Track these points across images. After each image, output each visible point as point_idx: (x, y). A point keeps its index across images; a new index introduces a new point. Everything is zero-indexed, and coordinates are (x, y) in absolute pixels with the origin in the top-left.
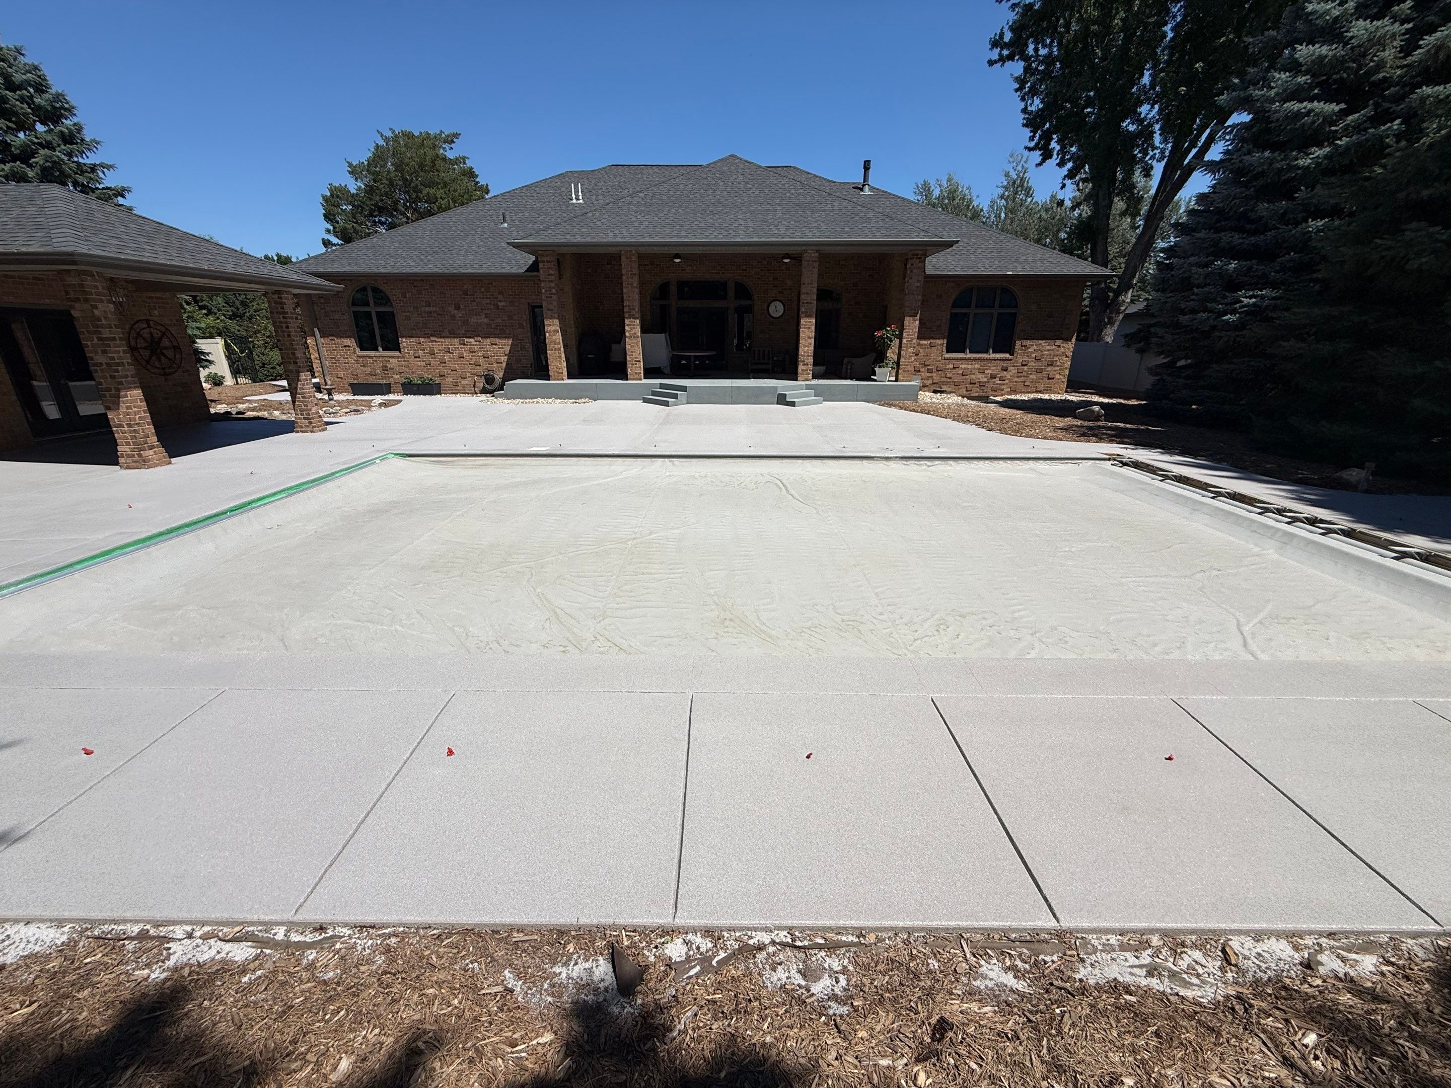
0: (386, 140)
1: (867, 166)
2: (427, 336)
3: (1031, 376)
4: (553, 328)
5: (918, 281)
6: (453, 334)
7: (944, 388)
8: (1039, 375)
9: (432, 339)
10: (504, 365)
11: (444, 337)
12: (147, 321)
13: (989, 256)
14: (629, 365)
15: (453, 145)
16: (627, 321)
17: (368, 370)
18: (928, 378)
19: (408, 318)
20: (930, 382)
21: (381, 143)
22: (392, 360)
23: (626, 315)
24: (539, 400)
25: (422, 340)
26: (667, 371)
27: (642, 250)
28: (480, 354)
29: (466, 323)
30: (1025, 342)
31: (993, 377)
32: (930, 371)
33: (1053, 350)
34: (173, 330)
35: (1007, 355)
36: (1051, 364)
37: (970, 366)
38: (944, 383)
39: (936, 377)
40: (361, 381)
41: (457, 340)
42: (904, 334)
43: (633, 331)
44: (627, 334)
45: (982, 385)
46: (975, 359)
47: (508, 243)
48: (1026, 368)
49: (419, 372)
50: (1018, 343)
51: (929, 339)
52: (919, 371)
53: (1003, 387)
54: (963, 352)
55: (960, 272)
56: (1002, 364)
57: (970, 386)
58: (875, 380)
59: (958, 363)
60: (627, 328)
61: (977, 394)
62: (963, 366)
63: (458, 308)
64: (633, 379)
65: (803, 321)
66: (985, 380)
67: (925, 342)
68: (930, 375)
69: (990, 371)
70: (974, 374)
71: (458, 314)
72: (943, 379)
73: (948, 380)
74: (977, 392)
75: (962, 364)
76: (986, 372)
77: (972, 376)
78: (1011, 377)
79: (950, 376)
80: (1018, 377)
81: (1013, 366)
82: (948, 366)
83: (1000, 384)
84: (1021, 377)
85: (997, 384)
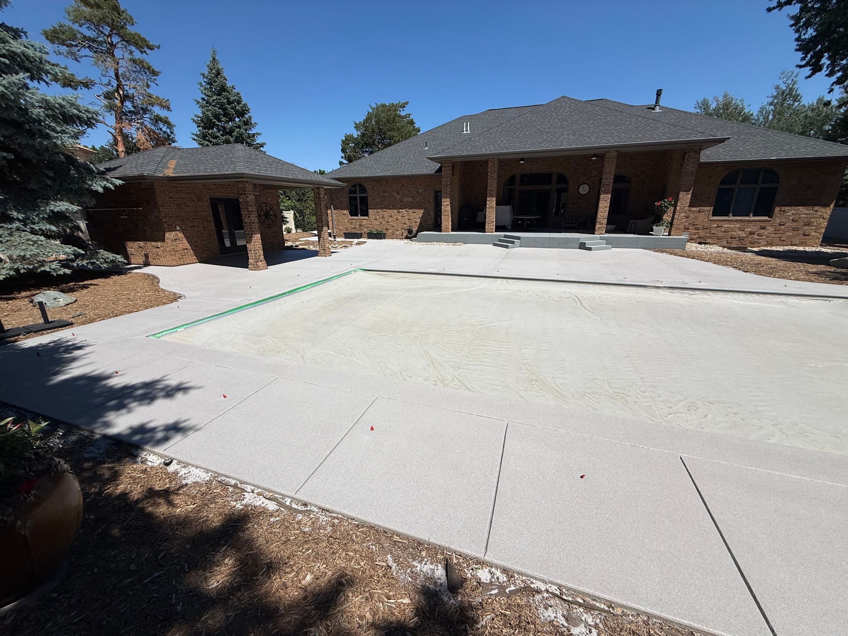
0: (373, 109)
1: (659, 93)
2: (382, 208)
3: (788, 233)
4: (446, 203)
5: (693, 167)
6: (394, 208)
7: (708, 241)
8: (795, 232)
9: (384, 210)
10: (418, 223)
11: (390, 209)
12: (266, 203)
13: (756, 146)
14: (487, 224)
15: (404, 109)
16: (488, 199)
17: (353, 226)
18: (695, 234)
19: (374, 199)
20: (697, 236)
21: (371, 111)
22: (364, 221)
23: (488, 195)
24: (435, 243)
25: (379, 210)
26: (509, 227)
27: (501, 157)
28: (407, 217)
29: (401, 201)
30: (783, 208)
31: (751, 233)
32: (697, 229)
33: (810, 214)
34: (275, 207)
35: (766, 218)
36: (808, 224)
37: (732, 226)
38: (708, 237)
39: (702, 233)
40: (349, 231)
41: (396, 211)
42: (678, 204)
43: (491, 204)
44: (488, 206)
45: (741, 239)
46: (737, 221)
47: (427, 158)
48: (783, 227)
49: (376, 227)
50: (777, 209)
51: (699, 206)
52: (688, 229)
53: (760, 241)
54: (727, 215)
55: (729, 159)
56: (761, 224)
57: (730, 240)
58: (652, 235)
59: (720, 224)
60: (488, 202)
61: (736, 246)
62: (726, 226)
63: (398, 193)
64: (488, 232)
65: (601, 197)
66: (745, 235)
67: (695, 209)
68: (697, 231)
69: (749, 230)
70: (735, 231)
71: (398, 197)
72: (708, 235)
73: (712, 235)
74: (736, 244)
75: (725, 224)
76: (746, 230)
77: (733, 233)
78: (769, 233)
79: (714, 232)
80: (775, 234)
81: (771, 226)
82: (713, 226)
83: (758, 239)
84: (778, 233)
85: (755, 239)
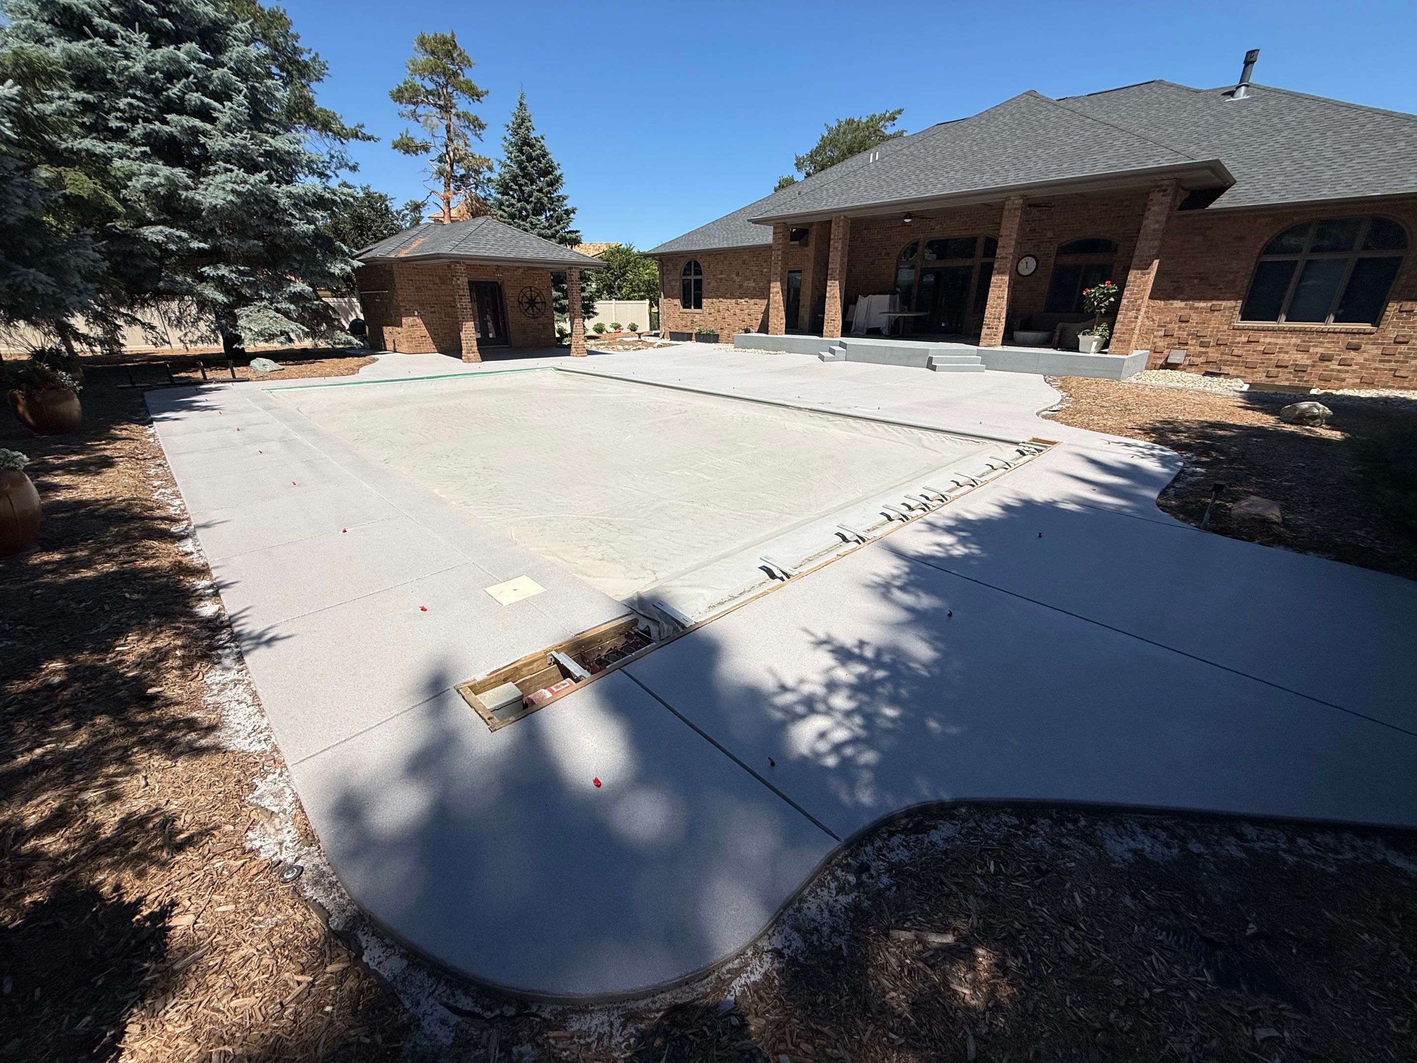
1: (1251, 58)
2: (718, 297)
4: (775, 290)
5: (1157, 222)
6: (733, 296)
7: (1226, 369)
9: (721, 299)
10: (760, 321)
11: (727, 298)
12: (531, 287)
14: (825, 324)
16: (829, 283)
17: (684, 322)
18: (1200, 355)
19: (709, 283)
20: (1202, 360)
22: (697, 316)
23: (829, 277)
25: (714, 300)
27: (850, 215)
28: (746, 312)
29: (741, 286)
30: (1408, 306)
31: (1324, 358)
32: (1202, 345)
34: (544, 292)
35: (1367, 327)
37: (1280, 341)
38: (1225, 363)
39: (1214, 354)
40: (679, 331)
41: (734, 301)
42: (1125, 293)
43: (833, 292)
44: (828, 295)
45: (1301, 369)
46: (1292, 331)
47: (749, 221)
48: (1403, 347)
49: (709, 326)
50: (1393, 308)
51: (1212, 299)
52: (1186, 344)
53: (1343, 376)
55: (1275, 199)
56: (1349, 339)
57: (1273, 371)
58: (1106, 353)
59: (1254, 336)
60: (828, 289)
61: (1287, 383)
62: (1268, 340)
63: (738, 275)
66: (1309, 362)
67: (1202, 304)
68: (1204, 350)
69: (1320, 350)
70: (1287, 353)
71: (737, 279)
72: (1226, 357)
73: (1236, 359)
74: (1287, 380)
75: (1265, 337)
76: (1311, 350)
77: (1281, 355)
78: (1366, 360)
79: (1240, 353)
80: (1381, 361)
81: (1374, 344)
82: (1238, 339)
83: (1339, 371)
84: (1389, 361)
85: (1332, 370)
